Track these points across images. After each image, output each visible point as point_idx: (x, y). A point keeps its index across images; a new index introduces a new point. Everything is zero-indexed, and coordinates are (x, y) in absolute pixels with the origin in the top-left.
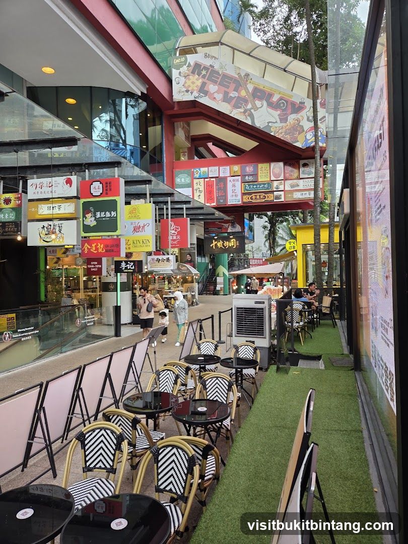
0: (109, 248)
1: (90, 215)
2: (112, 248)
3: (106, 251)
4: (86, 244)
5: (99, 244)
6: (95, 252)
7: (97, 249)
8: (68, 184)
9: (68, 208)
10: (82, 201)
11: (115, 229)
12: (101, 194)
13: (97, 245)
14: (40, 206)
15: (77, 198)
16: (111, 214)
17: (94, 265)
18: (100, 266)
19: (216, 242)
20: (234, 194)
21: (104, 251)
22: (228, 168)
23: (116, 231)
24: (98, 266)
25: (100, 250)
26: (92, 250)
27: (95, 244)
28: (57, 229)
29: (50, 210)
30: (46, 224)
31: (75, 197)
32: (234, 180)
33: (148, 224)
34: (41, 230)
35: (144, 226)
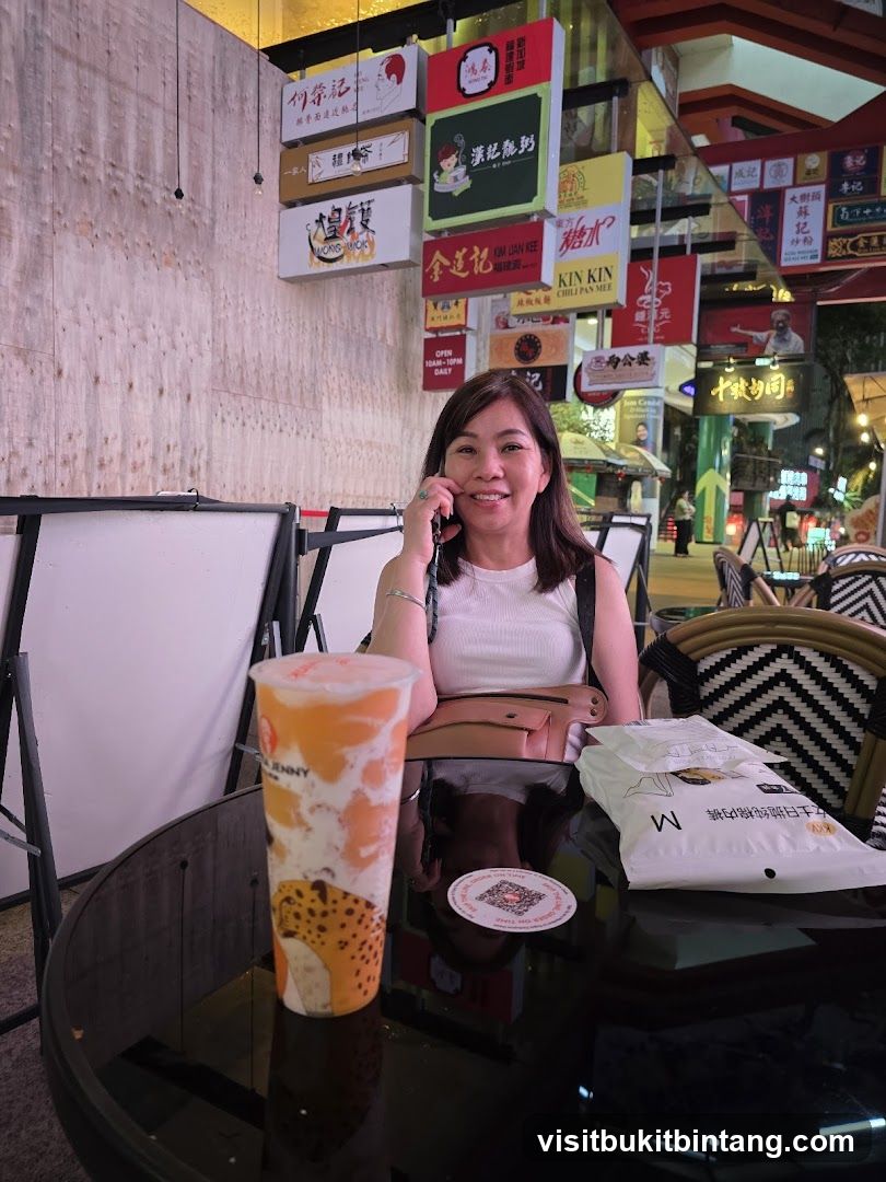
0: (504, 259)
1: (453, 160)
2: (516, 257)
3: (497, 268)
4: (438, 255)
5: (476, 249)
6: (463, 275)
7: (469, 265)
8: (394, 77)
9: (389, 150)
10: (431, 119)
11: (529, 193)
12: (491, 84)
13: (471, 252)
14: (312, 157)
15: (416, 114)
16: (518, 146)
17: (444, 358)
18: (460, 361)
19: (728, 383)
20: (801, 236)
21: (491, 269)
22: (789, 162)
23: (530, 201)
24: (452, 362)
25: (478, 269)
26: (453, 271)
27: (464, 250)
28: (358, 217)
29: (340, 164)
30: (325, 208)
31: (411, 113)
32: (804, 197)
33: (610, 220)
34: (314, 227)
35: (598, 225)
